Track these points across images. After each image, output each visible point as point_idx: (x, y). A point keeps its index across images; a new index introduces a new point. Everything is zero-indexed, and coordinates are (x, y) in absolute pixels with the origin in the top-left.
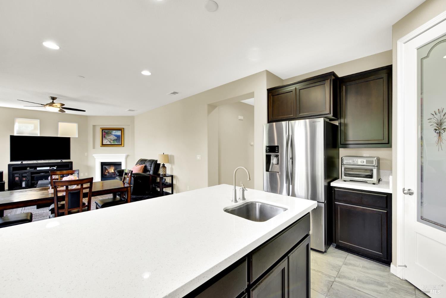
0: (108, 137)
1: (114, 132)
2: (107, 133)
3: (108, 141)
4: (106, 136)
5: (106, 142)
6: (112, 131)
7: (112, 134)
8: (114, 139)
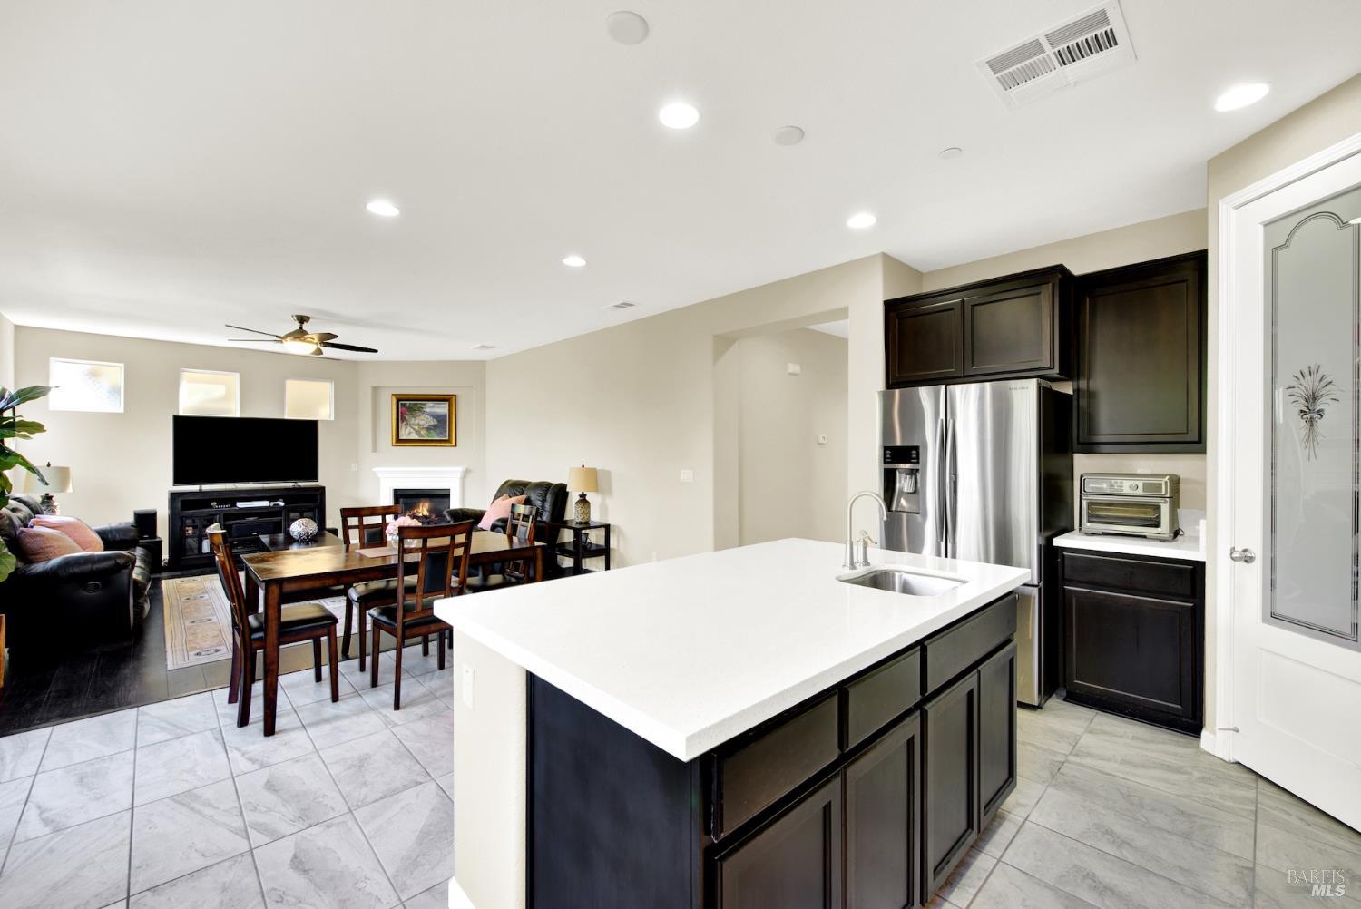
0: (413, 421)
1: (431, 408)
2: (412, 410)
3: (413, 430)
4: (407, 417)
5: (407, 432)
6: (424, 404)
7: (424, 412)
8: (430, 425)
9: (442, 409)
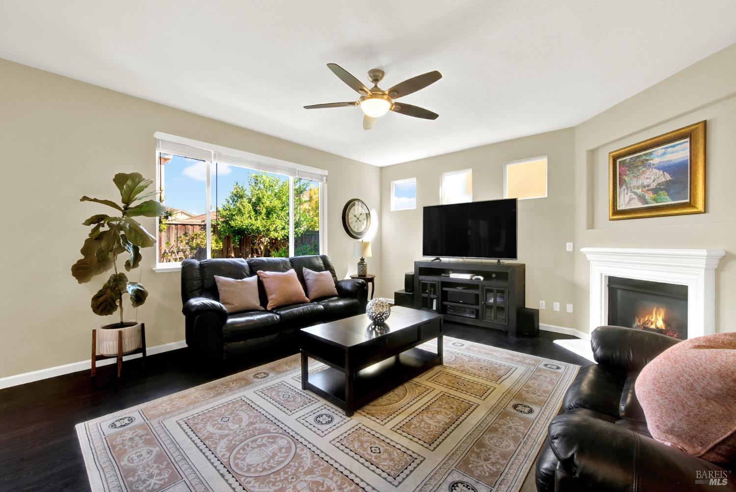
0: (634, 183)
1: (659, 156)
2: (632, 166)
3: (634, 196)
4: (626, 179)
5: (627, 199)
6: (651, 154)
7: (649, 166)
8: (659, 184)
9: (680, 152)
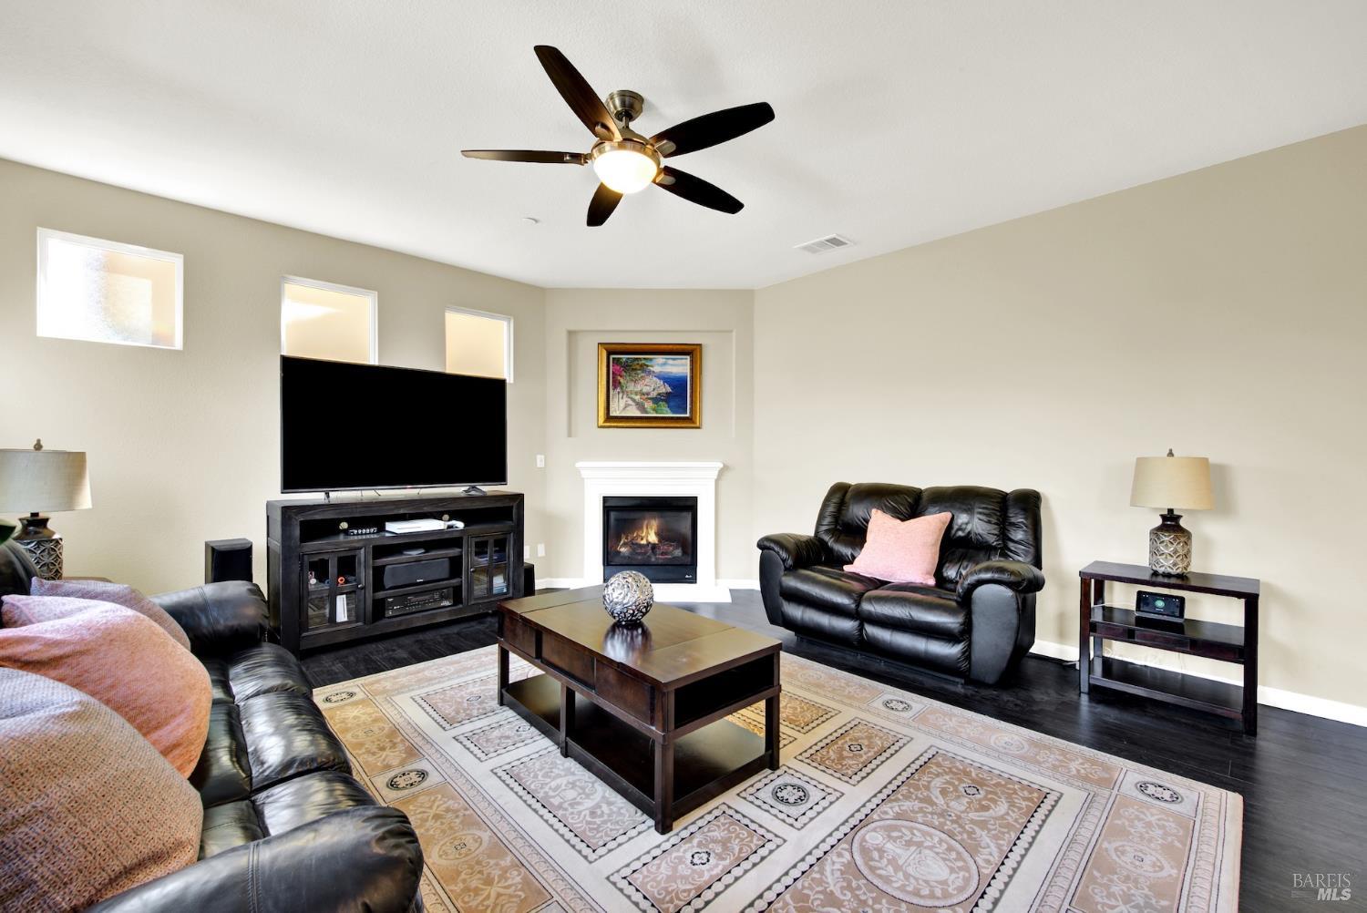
0: (631, 387)
1: (661, 365)
2: (628, 367)
3: (630, 402)
4: (622, 380)
5: (622, 405)
6: (651, 359)
7: (650, 372)
8: (659, 394)
9: (680, 367)
